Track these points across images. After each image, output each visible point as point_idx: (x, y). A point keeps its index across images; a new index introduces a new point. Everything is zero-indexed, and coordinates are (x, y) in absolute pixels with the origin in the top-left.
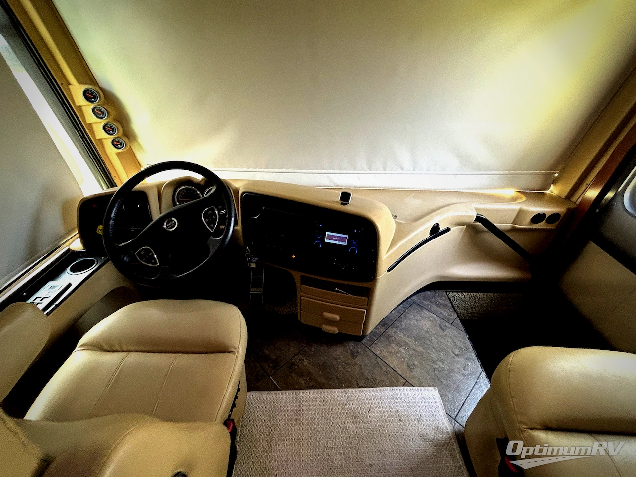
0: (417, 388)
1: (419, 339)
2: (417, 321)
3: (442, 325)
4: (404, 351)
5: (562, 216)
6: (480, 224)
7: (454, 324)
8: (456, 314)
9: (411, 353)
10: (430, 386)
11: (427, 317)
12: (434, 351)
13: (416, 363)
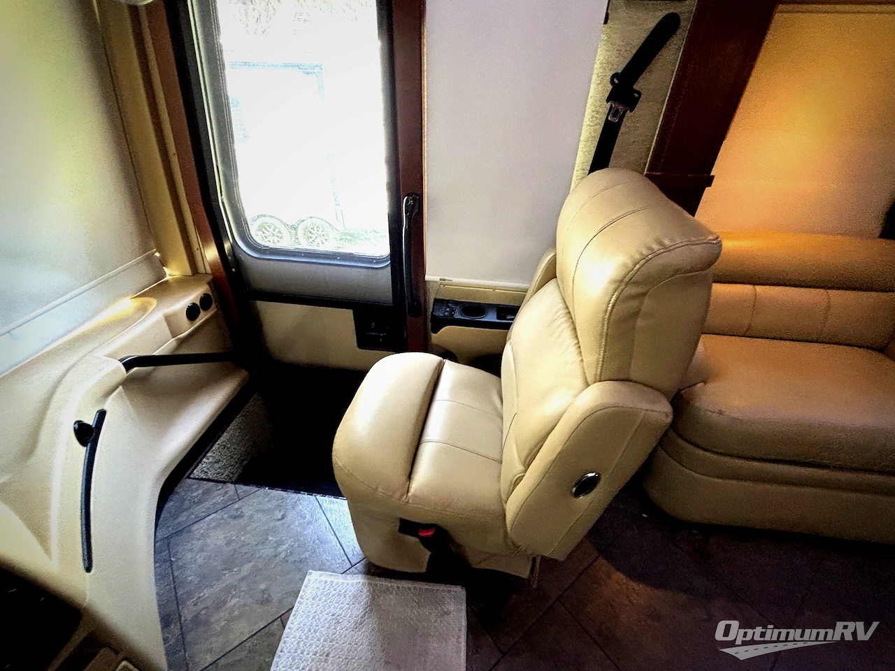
0: (296, 604)
1: (230, 563)
2: (202, 550)
3: (234, 513)
4: (234, 601)
5: (210, 293)
6: (136, 369)
7: (242, 495)
8: (230, 485)
9: (244, 588)
10: (302, 580)
11: (208, 530)
12: (260, 547)
13: (262, 587)
